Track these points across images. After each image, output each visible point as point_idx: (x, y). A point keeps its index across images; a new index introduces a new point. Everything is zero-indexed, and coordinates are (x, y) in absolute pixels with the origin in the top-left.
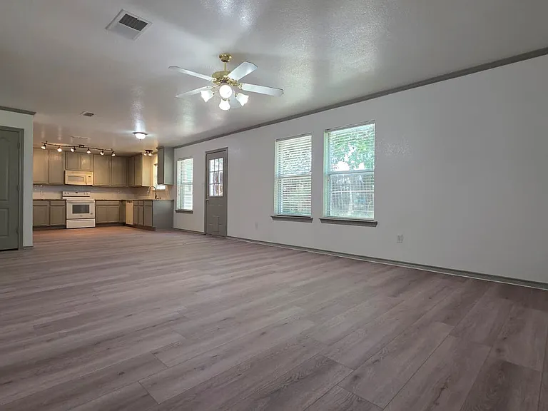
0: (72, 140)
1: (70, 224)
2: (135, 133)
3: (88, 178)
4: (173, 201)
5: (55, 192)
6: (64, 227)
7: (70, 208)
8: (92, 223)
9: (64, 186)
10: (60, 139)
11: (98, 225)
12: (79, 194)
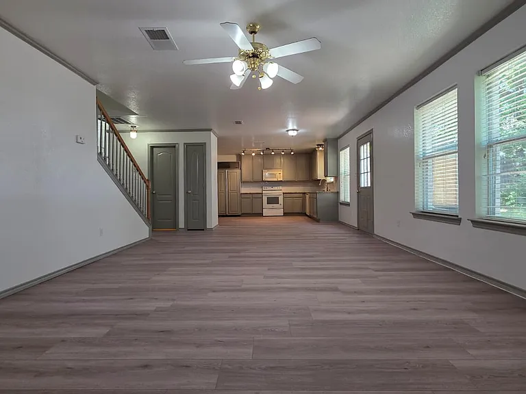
0: (261, 145)
1: (265, 212)
2: (288, 131)
3: (279, 175)
4: (338, 193)
5: (258, 187)
6: (261, 215)
7: (265, 199)
8: (281, 212)
9: (262, 182)
10: (253, 145)
11: (285, 214)
12: (274, 188)
